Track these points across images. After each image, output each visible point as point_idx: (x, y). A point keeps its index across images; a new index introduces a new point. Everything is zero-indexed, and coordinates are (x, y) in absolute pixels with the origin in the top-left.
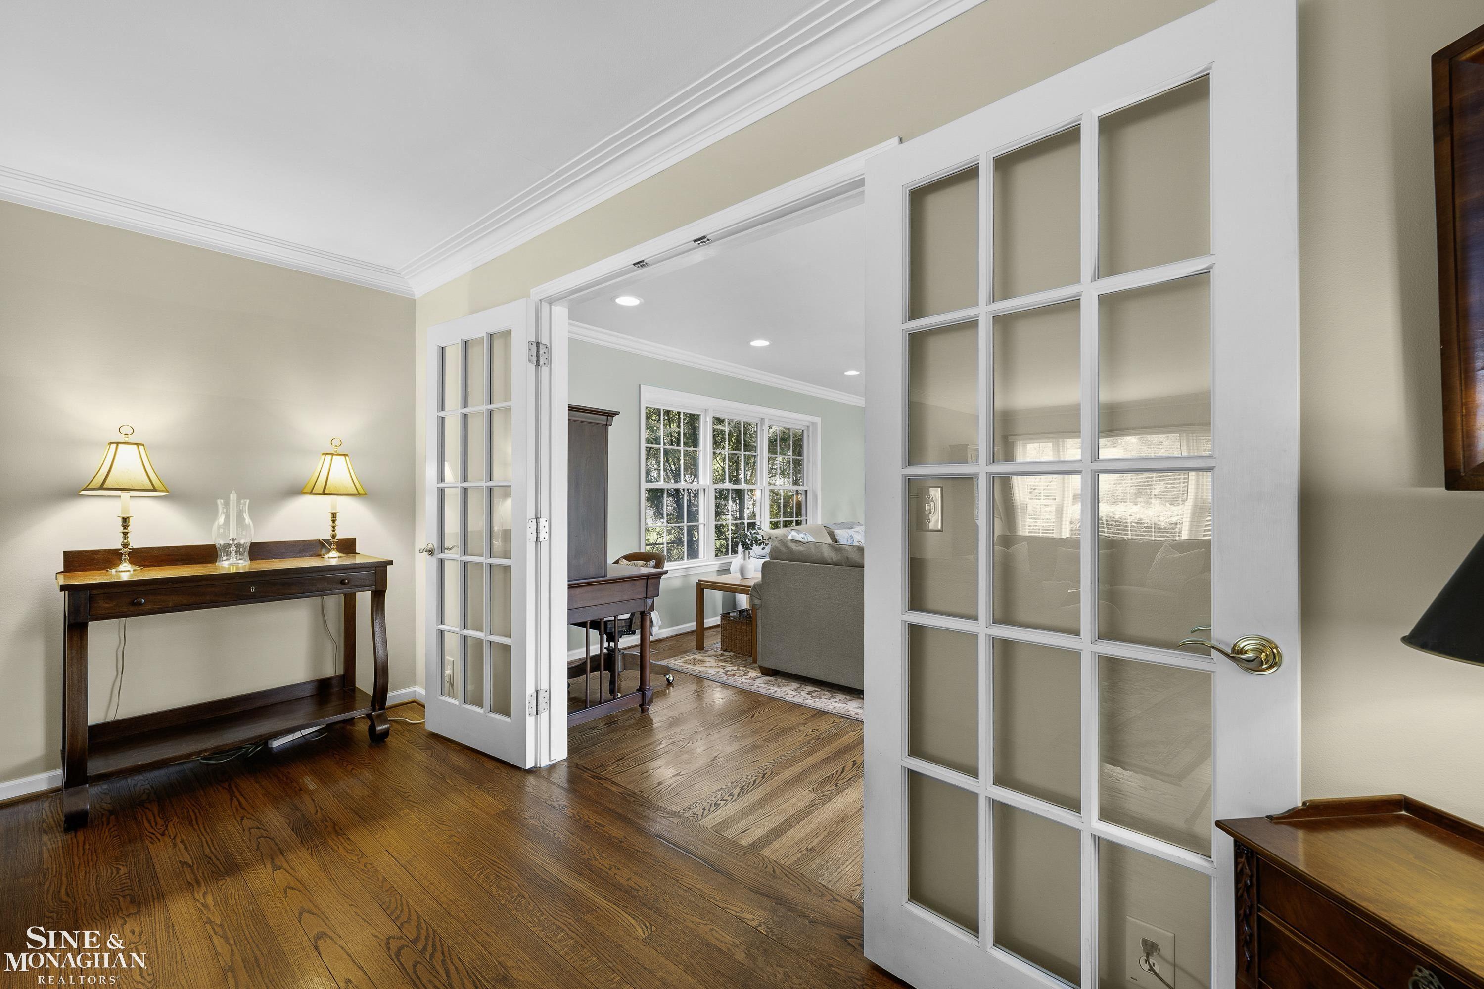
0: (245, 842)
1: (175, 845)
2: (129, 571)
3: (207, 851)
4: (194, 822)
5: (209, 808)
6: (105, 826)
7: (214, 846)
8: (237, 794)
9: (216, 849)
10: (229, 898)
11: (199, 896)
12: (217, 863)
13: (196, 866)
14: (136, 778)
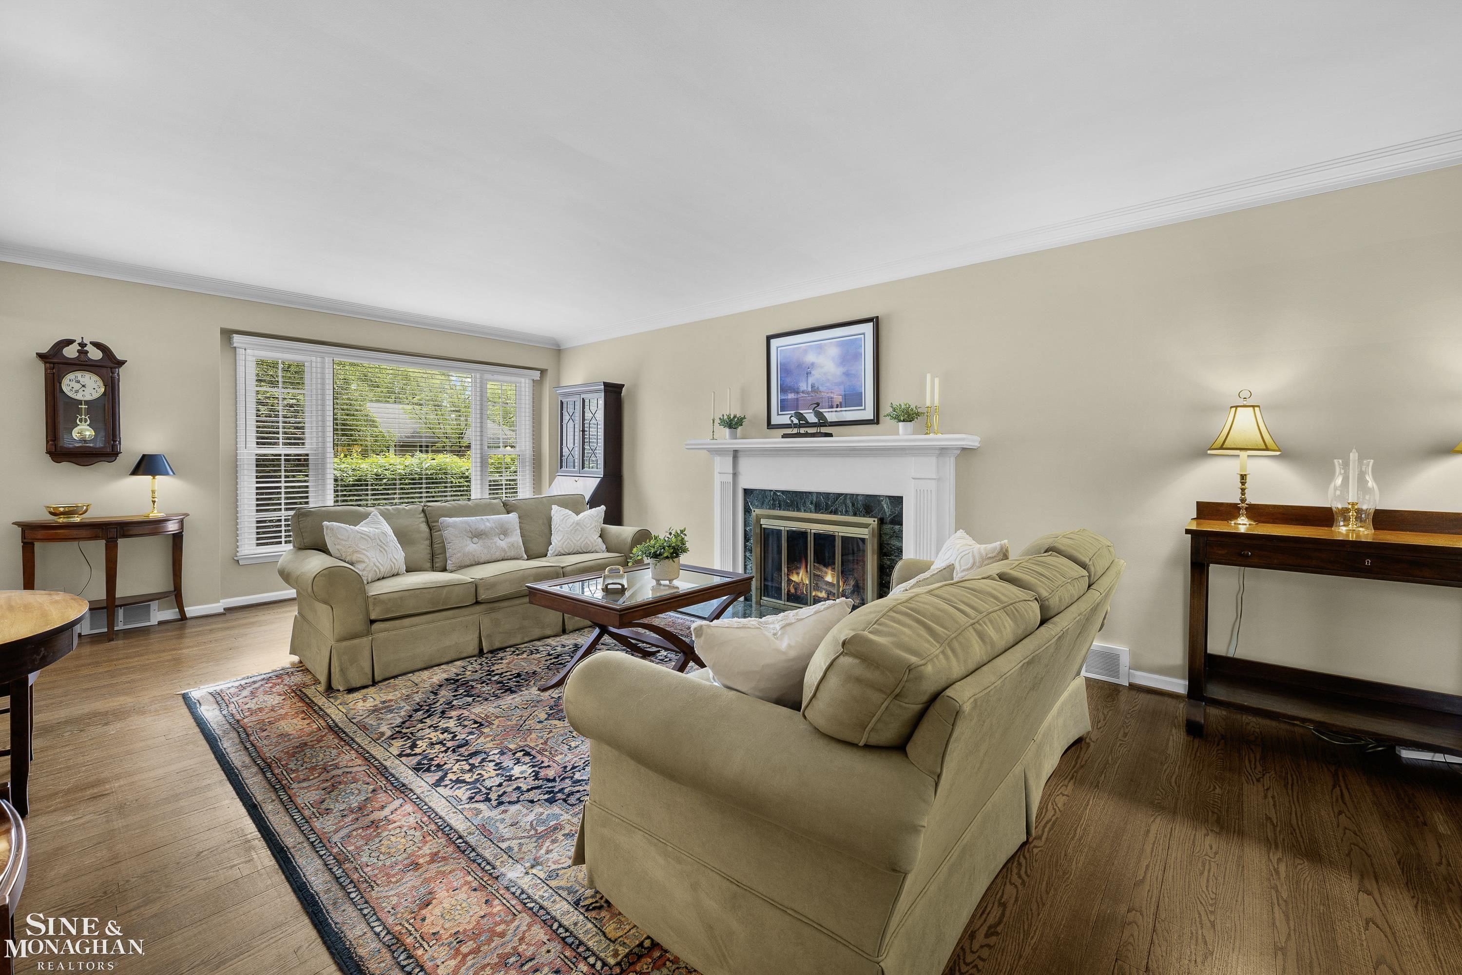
0: (1336, 839)
1: (1266, 797)
2: (1245, 524)
3: (1294, 822)
4: (1290, 786)
5: (1307, 782)
6: (1215, 745)
7: (1302, 821)
8: (1342, 784)
9: (1303, 825)
10: (1302, 882)
11: (1274, 858)
12: (1300, 839)
13: (1278, 829)
14: (1250, 718)
